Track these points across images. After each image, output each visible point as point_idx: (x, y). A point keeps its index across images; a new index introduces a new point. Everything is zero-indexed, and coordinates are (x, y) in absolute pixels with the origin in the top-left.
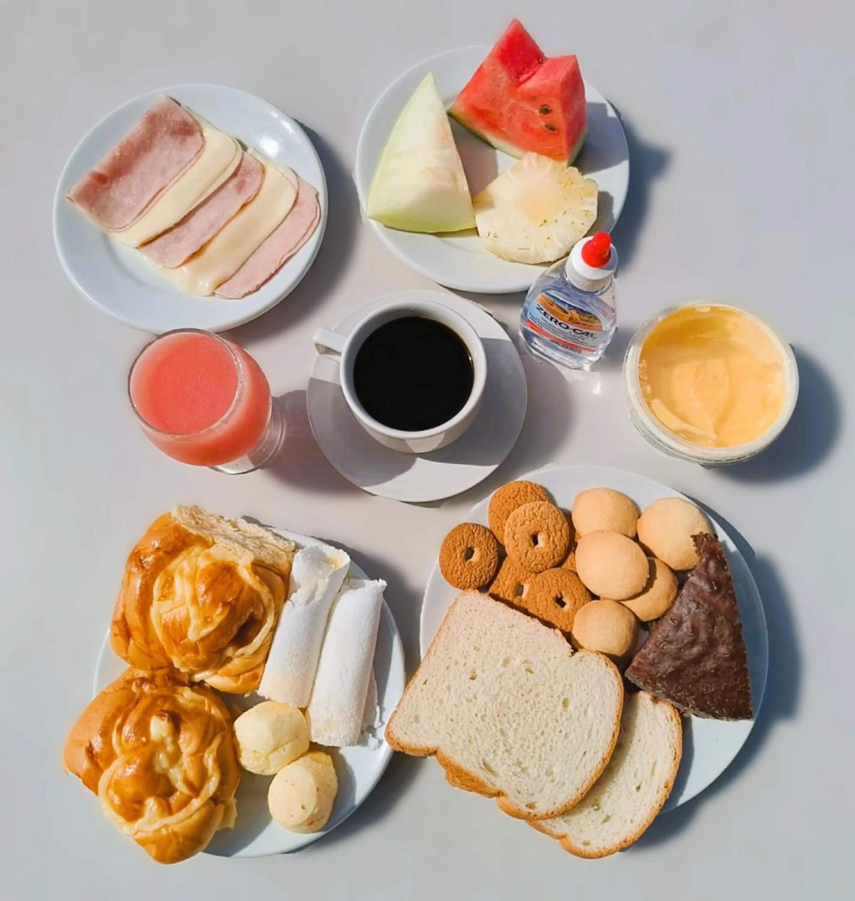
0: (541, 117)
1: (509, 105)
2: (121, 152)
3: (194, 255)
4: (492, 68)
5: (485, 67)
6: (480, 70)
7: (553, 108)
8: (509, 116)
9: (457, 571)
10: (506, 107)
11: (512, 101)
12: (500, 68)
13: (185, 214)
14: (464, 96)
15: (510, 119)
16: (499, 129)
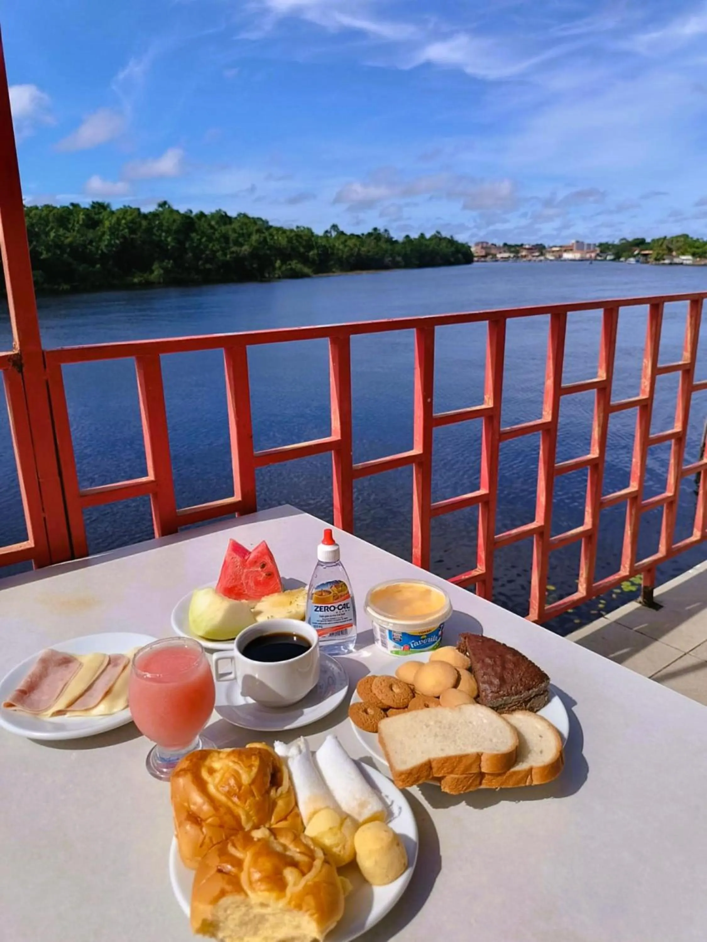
0: (262, 571)
1: (244, 574)
2: (31, 679)
3: (107, 694)
4: (231, 558)
5: (227, 559)
6: (225, 562)
7: (266, 561)
8: (246, 581)
9: (367, 720)
10: (243, 577)
11: (245, 571)
12: (235, 555)
13: (88, 685)
14: (220, 585)
15: (247, 583)
16: (242, 594)
